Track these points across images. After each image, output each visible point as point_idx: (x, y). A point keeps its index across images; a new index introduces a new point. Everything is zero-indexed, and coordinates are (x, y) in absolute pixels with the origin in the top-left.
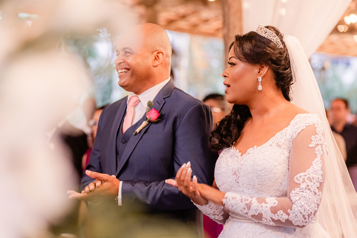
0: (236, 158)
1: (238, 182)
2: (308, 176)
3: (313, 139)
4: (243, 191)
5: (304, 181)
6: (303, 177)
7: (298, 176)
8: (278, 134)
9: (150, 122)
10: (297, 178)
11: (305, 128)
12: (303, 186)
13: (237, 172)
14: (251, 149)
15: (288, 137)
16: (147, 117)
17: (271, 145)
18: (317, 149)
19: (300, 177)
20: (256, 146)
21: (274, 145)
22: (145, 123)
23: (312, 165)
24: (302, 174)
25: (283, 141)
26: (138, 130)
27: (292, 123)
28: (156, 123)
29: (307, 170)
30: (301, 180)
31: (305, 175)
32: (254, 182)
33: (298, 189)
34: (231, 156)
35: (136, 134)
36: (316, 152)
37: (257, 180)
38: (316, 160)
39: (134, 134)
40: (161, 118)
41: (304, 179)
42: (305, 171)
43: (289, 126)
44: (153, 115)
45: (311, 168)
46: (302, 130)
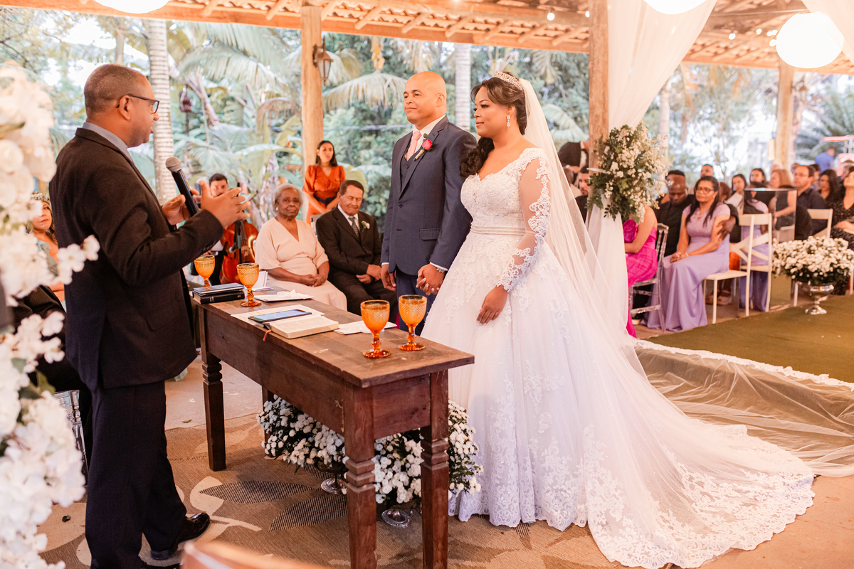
0: (476, 183)
1: (476, 201)
2: (540, 204)
3: (538, 172)
4: (478, 209)
5: (538, 210)
6: (536, 206)
7: (532, 205)
8: (510, 164)
9: (426, 151)
11: (530, 161)
12: (538, 213)
13: (476, 194)
14: (489, 175)
15: (517, 167)
16: (423, 146)
17: (502, 173)
18: (542, 180)
19: (534, 206)
20: (492, 174)
22: (421, 151)
23: (541, 194)
24: (535, 203)
25: (512, 171)
26: (417, 157)
27: (521, 156)
28: (430, 151)
30: (536, 209)
31: (537, 204)
32: (486, 202)
33: (535, 217)
34: (474, 181)
35: (415, 160)
36: (542, 183)
37: (488, 200)
38: (543, 189)
40: (434, 147)
42: (537, 201)
43: (518, 159)
44: (427, 145)
45: (541, 198)
46: (529, 163)
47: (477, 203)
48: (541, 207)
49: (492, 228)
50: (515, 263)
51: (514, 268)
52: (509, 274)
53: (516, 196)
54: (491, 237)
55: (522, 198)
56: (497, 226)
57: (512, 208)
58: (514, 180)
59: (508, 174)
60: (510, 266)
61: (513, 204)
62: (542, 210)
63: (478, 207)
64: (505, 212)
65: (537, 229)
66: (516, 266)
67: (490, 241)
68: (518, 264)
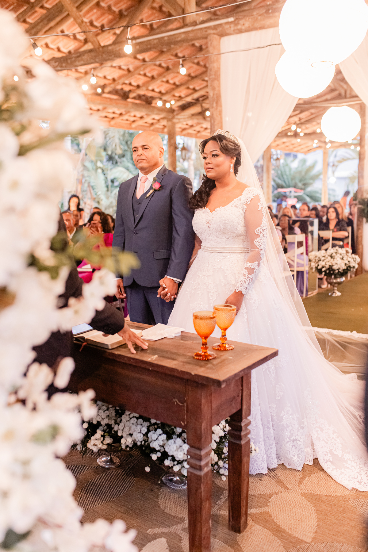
0: (207, 214)
1: (210, 228)
2: (262, 229)
3: (259, 205)
4: (212, 233)
5: (261, 233)
6: (260, 230)
7: (257, 229)
8: (235, 200)
9: (155, 190)
10: (256, 231)
11: (253, 197)
12: (261, 236)
13: (209, 222)
14: (218, 208)
15: (243, 201)
16: (153, 187)
17: (232, 206)
18: (262, 211)
19: (258, 230)
20: (221, 207)
21: (234, 206)
22: (152, 191)
24: (259, 228)
25: (239, 204)
26: (148, 195)
27: (243, 193)
28: (158, 191)
29: (261, 226)
30: (260, 232)
31: (261, 229)
32: (221, 228)
33: (259, 238)
34: (204, 213)
35: (147, 198)
36: (263, 213)
37: (223, 226)
38: (264, 218)
39: (146, 198)
40: (161, 187)
41: (261, 231)
42: (260, 226)
43: (242, 195)
44: (157, 186)
45: (262, 224)
46: (252, 199)
47: (211, 229)
48: (263, 230)
49: (223, 248)
50: (249, 274)
51: (248, 277)
52: (245, 282)
53: (242, 223)
54: (224, 254)
55: (247, 225)
56: (228, 246)
57: (240, 232)
58: (241, 211)
59: (236, 206)
60: (245, 275)
61: (241, 229)
62: (264, 233)
63: (211, 232)
64: (234, 235)
65: (262, 247)
66: (249, 276)
67: (223, 258)
68: (250, 274)
